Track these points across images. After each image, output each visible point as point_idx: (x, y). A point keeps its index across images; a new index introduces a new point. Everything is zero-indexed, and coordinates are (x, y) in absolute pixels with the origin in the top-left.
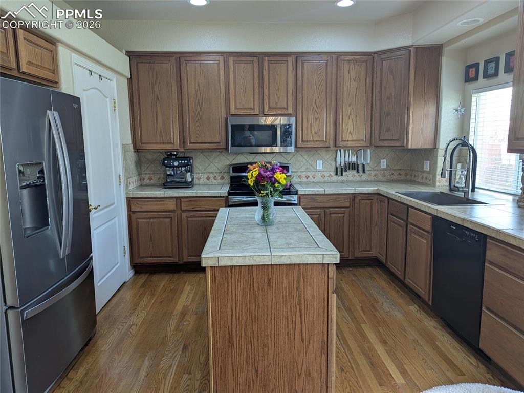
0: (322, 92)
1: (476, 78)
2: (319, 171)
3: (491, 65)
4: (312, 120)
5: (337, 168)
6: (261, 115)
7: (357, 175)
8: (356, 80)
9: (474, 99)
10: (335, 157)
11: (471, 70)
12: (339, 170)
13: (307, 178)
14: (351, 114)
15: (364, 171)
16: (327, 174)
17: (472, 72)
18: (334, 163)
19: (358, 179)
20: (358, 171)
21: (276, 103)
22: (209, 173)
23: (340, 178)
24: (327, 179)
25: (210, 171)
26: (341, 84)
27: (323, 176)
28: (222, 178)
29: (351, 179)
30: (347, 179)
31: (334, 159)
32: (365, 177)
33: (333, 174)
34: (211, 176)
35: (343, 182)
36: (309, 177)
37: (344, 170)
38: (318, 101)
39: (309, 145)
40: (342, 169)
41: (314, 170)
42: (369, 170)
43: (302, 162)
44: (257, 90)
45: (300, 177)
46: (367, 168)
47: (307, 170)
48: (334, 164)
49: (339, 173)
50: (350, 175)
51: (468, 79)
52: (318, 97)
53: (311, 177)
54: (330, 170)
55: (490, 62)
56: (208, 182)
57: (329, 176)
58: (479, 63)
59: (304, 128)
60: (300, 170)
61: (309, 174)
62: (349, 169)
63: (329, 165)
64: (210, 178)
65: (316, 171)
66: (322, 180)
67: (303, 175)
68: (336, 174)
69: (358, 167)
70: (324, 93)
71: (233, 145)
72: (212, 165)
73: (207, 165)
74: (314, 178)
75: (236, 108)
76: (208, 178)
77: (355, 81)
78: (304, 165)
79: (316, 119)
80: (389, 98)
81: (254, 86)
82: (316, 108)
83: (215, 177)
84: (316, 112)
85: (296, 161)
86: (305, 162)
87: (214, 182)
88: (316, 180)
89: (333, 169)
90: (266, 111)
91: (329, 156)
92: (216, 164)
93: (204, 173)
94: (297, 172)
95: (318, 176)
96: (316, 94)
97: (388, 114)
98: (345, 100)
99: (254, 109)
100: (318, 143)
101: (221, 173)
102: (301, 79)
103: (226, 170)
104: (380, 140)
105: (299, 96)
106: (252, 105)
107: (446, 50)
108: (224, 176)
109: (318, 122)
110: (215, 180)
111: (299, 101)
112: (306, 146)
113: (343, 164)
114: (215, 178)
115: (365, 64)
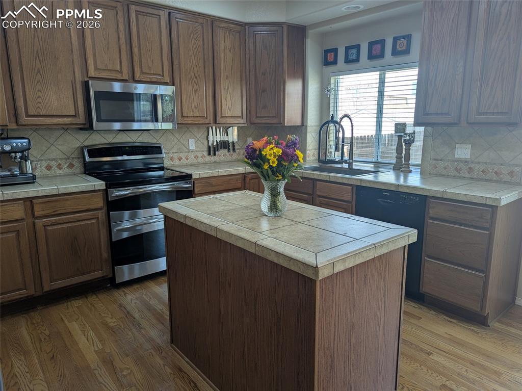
0: (200, 59)
1: (335, 62)
2: (191, 152)
3: (352, 52)
4: (191, 91)
5: (209, 148)
6: (131, 80)
7: (228, 154)
8: (232, 51)
9: (332, 81)
10: (206, 135)
11: (329, 54)
12: (212, 149)
13: (180, 160)
14: (228, 88)
15: (234, 150)
16: (200, 155)
17: (331, 57)
18: (206, 141)
19: (229, 158)
20: (229, 151)
21: (150, 68)
22: (49, 159)
23: (213, 158)
24: (200, 160)
25: (51, 156)
26: (217, 53)
27: (196, 157)
28: (71, 166)
29: (222, 158)
30: (220, 159)
31: (206, 138)
32: (235, 156)
33: (206, 154)
34: (53, 163)
35: (216, 162)
36: (182, 158)
37: (216, 149)
38: (196, 70)
39: (189, 121)
40: (214, 148)
41: (187, 150)
42: (238, 149)
43: (173, 141)
44: (123, 47)
45: (172, 159)
46: (236, 147)
47: (180, 151)
48: (206, 143)
49: (212, 152)
50: (222, 154)
51: (326, 63)
52: (196, 66)
53: (184, 158)
54: (202, 150)
55: (351, 49)
56: (49, 172)
57: (202, 157)
58: (337, 49)
59: (184, 100)
60: (172, 151)
61: (181, 155)
62: (221, 148)
63: (202, 144)
64: (51, 167)
65: (189, 151)
66: (195, 161)
67: (176, 156)
68: (209, 154)
69: (229, 146)
70: (201, 61)
71: (99, 120)
72: (53, 148)
73: (45, 149)
74: (187, 159)
75: (96, 69)
76: (49, 168)
77: (230, 51)
78: (176, 144)
79: (196, 91)
80: (264, 74)
81: (119, 42)
82: (195, 79)
83: (60, 164)
84: (195, 82)
85: (166, 141)
86: (176, 141)
87: (59, 172)
88: (188, 162)
89: (206, 149)
90: (138, 76)
91: (201, 134)
92: (60, 147)
93: (42, 160)
94: (168, 153)
95: (192, 156)
96: (194, 62)
97: (264, 91)
98: (222, 72)
99: (121, 72)
100: (198, 119)
101: (68, 159)
102: (176, 41)
103: (76, 155)
104: (257, 117)
105: (175, 63)
106: (119, 67)
107: (311, 33)
108: (74, 163)
109: (197, 94)
110: (60, 169)
111: (176, 67)
112: (187, 122)
113: (215, 143)
114: (59, 167)
115: (238, 34)
